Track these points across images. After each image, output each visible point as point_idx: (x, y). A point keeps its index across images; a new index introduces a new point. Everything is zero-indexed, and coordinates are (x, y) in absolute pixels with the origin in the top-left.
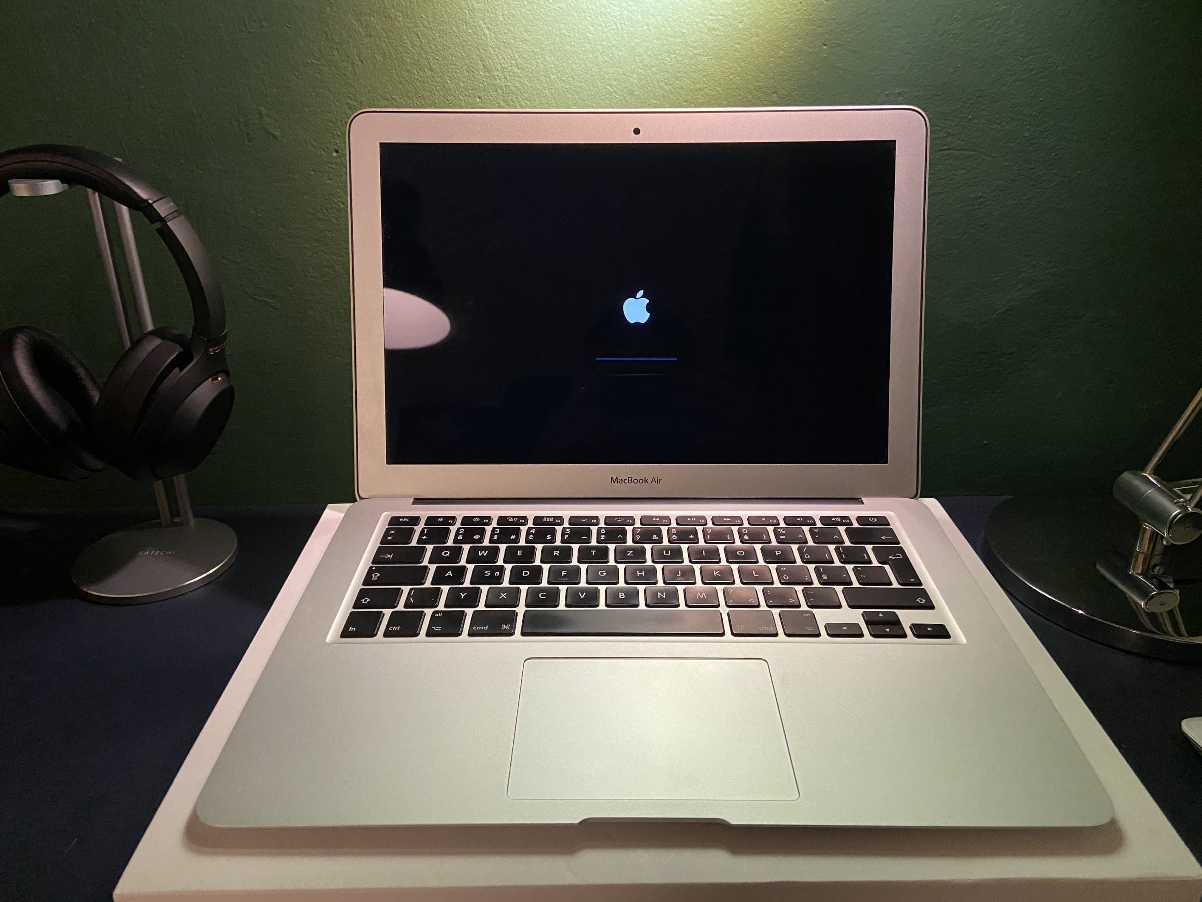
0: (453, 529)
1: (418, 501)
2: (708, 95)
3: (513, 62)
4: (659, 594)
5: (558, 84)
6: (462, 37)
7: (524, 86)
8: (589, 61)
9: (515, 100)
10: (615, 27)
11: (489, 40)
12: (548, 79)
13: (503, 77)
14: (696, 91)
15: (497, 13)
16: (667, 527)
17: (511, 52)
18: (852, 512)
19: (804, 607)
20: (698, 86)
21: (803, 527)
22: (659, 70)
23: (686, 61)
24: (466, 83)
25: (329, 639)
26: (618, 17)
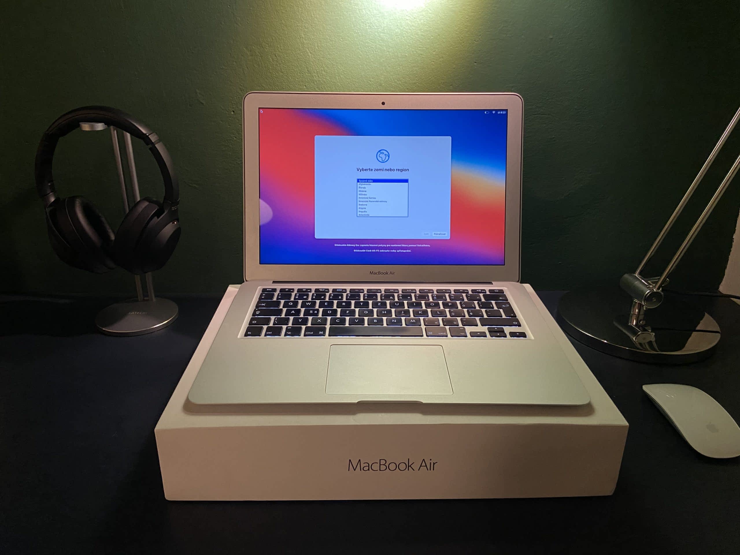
0: (293, 294)
1: (274, 282)
3: (322, 69)
4: (393, 320)
5: (344, 80)
6: (298, 57)
7: (328, 80)
8: (360, 69)
9: (323, 87)
10: (372, 52)
11: (311, 58)
12: (339, 77)
13: (317, 76)
14: (413, 84)
15: (315, 45)
16: (397, 294)
17: (321, 64)
18: (487, 288)
19: (460, 325)
20: (414, 82)
21: (463, 294)
22: (394, 74)
23: (407, 69)
24: (299, 79)
25: (239, 337)
26: (374, 48)
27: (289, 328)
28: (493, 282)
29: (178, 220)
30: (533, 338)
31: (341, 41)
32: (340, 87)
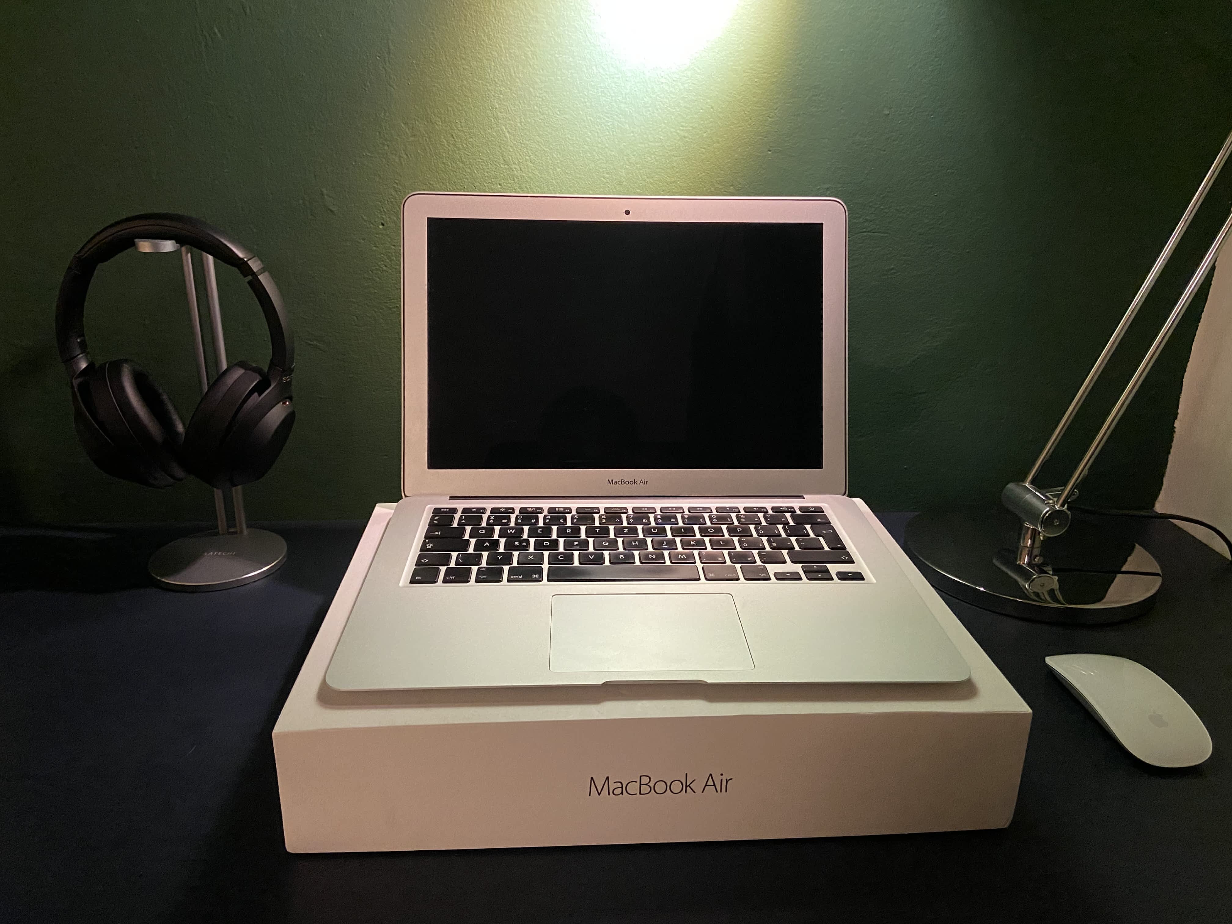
0: (485, 517)
1: (452, 498)
2: (680, 186)
3: (527, 158)
4: (650, 556)
5: (562, 175)
6: (488, 138)
7: (536, 176)
8: (587, 159)
9: (528, 187)
10: (608, 133)
11: (509, 141)
12: (555, 172)
13: (519, 169)
14: (671, 183)
15: (516, 120)
16: (653, 515)
17: (525, 150)
18: (796, 504)
19: (759, 562)
20: (673, 180)
21: (759, 514)
22: (642, 167)
23: (663, 160)
24: (489, 174)
25: (401, 584)
26: (610, 126)
27: (482, 569)
28: (804, 496)
29: (290, 398)
30: (874, 581)
31: (558, 115)
32: (555, 187)
